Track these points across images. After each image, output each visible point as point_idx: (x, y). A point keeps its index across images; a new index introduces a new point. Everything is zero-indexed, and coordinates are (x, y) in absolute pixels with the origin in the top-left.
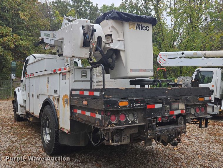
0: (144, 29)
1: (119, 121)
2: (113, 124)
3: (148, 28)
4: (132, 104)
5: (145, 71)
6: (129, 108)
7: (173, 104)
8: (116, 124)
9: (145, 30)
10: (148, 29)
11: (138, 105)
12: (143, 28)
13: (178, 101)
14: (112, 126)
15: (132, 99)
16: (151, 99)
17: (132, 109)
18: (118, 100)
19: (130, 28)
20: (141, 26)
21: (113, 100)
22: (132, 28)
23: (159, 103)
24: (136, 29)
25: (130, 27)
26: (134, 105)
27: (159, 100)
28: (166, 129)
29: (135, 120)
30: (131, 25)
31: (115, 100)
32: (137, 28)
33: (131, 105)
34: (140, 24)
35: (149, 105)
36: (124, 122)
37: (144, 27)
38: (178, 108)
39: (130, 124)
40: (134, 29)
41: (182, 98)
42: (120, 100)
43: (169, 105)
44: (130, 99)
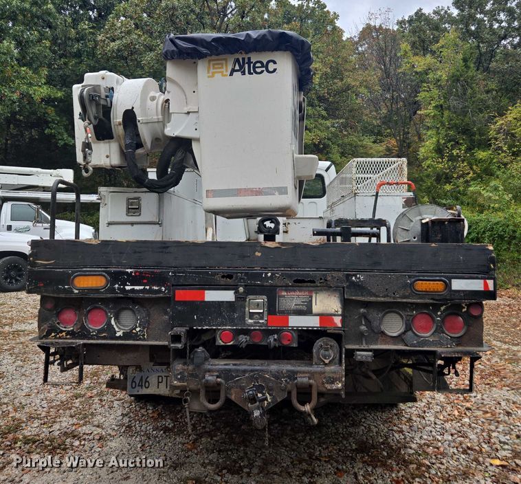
0: (258, 70)
1: (83, 327)
2: (62, 331)
3: (271, 67)
4: (119, 285)
5: (259, 192)
6: (109, 295)
7: (284, 293)
8: (72, 334)
9: (262, 72)
10: (271, 69)
11: (142, 287)
12: (255, 68)
13: (309, 284)
14: (60, 338)
15: (120, 272)
16: (190, 273)
17: (121, 298)
18: (73, 273)
19: (211, 75)
20: (249, 62)
21: (58, 270)
22: (216, 75)
23: (226, 288)
24: (231, 74)
25: (212, 70)
26: (128, 288)
27: (223, 277)
28: (252, 371)
29: (138, 329)
30: (214, 65)
31: (61, 270)
32: (233, 71)
33: (117, 286)
34: (243, 59)
35: (183, 289)
36: (100, 331)
37: (258, 65)
38: (305, 308)
39: (120, 338)
40: (223, 75)
41: (329, 278)
42: (80, 271)
43: (265, 297)
44: (113, 270)
